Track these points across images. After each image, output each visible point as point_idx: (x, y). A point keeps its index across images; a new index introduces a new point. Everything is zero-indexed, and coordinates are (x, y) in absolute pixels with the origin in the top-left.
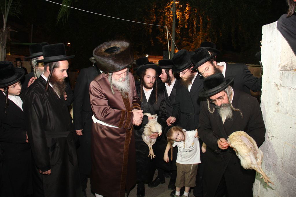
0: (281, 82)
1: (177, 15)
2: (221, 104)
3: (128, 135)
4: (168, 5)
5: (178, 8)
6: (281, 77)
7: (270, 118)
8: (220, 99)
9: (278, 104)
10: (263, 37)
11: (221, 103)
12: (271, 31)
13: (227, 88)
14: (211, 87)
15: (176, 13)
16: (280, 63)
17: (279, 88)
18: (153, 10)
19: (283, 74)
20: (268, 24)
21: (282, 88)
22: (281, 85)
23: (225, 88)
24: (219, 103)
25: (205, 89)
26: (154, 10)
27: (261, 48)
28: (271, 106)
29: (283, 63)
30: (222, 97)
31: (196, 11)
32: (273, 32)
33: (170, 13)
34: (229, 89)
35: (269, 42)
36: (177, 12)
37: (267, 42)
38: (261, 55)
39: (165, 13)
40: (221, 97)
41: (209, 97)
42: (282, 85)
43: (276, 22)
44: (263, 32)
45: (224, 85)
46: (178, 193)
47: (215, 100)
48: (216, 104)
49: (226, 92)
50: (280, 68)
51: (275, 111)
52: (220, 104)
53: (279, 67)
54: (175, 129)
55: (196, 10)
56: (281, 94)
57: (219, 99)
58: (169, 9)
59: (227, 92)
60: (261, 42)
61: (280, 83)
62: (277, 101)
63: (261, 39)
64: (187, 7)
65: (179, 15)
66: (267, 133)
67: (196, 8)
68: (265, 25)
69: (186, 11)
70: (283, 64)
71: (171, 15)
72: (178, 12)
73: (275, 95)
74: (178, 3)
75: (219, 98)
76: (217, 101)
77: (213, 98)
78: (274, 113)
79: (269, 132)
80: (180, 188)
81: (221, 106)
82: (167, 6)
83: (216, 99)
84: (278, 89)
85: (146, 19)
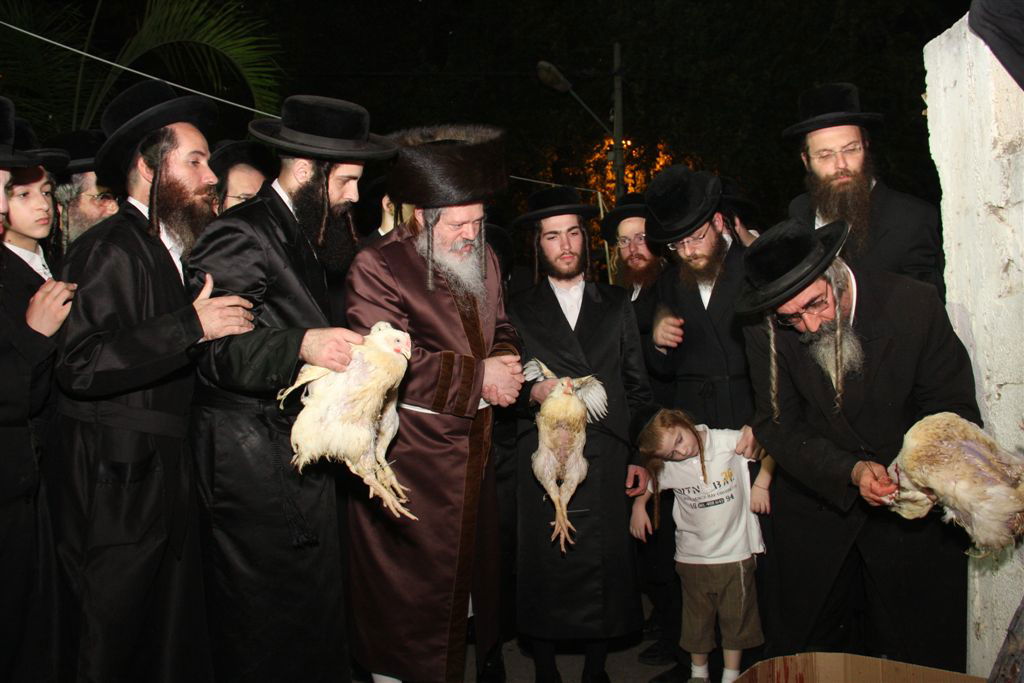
0: (1009, 191)
1: (627, 185)
2: (820, 326)
3: (476, 444)
4: (598, 151)
5: (630, 160)
6: (1006, 175)
7: (985, 328)
8: (815, 306)
9: (1006, 268)
10: (928, 80)
11: (819, 322)
12: (955, 49)
13: (831, 268)
14: (775, 274)
15: (626, 179)
16: (997, 136)
17: (1005, 216)
18: (547, 172)
19: (1009, 164)
20: (940, 34)
21: (1014, 210)
22: (1007, 202)
23: (826, 268)
24: (812, 321)
25: (756, 284)
26: (549, 169)
27: (926, 116)
28: (982, 287)
29: (1008, 133)
30: (819, 300)
31: (691, 167)
32: (959, 49)
33: (604, 176)
34: (839, 267)
35: (952, 85)
36: (627, 176)
37: (945, 89)
38: (930, 139)
39: (587, 178)
40: (816, 299)
41: (774, 309)
42: (1013, 201)
43: (966, 18)
44: (927, 66)
45: (818, 258)
46: (699, 671)
47: (798, 315)
48: (800, 326)
49: (829, 282)
50: (999, 150)
51: (1000, 296)
52: (818, 325)
53: (994, 148)
54: (668, 421)
55: (691, 162)
56: (1013, 231)
57: (811, 310)
58: (600, 167)
59: (833, 280)
60: (923, 96)
61: (1004, 195)
62: (1002, 257)
63: (923, 88)
64: (658, 156)
65: (634, 185)
66: (981, 381)
67: (691, 157)
68: (931, 42)
69: (658, 166)
70: (1008, 138)
71: (608, 185)
72: (630, 175)
73: (993, 241)
74: (629, 143)
75: (811, 304)
76: (806, 316)
77: (789, 308)
78: (998, 302)
79: (988, 378)
80: (706, 656)
81: (820, 333)
82: (593, 154)
83: (801, 311)
84: (1002, 219)
85: (523, 203)
